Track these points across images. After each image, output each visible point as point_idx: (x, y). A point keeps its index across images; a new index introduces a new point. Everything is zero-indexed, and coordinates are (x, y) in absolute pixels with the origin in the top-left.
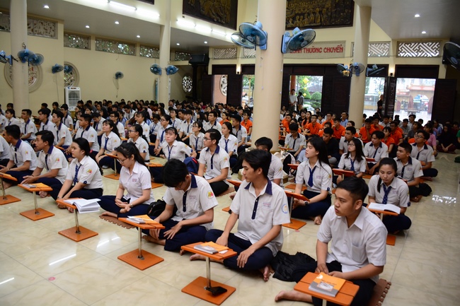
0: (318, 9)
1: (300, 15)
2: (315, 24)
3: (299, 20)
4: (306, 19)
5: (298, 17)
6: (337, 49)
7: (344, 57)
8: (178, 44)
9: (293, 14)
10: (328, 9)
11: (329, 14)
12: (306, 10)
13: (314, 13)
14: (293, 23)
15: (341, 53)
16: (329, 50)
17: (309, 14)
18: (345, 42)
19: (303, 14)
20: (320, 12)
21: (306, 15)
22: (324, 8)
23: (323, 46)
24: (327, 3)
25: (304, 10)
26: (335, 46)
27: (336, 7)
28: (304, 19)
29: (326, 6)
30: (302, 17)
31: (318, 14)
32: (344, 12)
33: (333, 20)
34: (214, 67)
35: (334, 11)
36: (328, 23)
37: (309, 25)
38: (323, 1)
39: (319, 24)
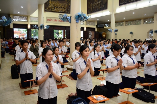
0: (63, 7)
1: (56, 7)
2: (62, 12)
3: (56, 9)
4: (59, 9)
5: (55, 8)
9: (54, 7)
10: (66, 7)
12: (59, 6)
13: (62, 8)
14: (54, 10)
19: (58, 7)
20: (64, 8)
21: (59, 8)
22: (65, 6)
25: (58, 6)
28: (58, 9)
29: (66, 6)
30: (57, 8)
31: (63, 8)
33: (68, 11)
34: (14, 25)
35: (68, 8)
36: (67, 12)
37: (60, 12)
38: (65, 4)
39: (64, 12)
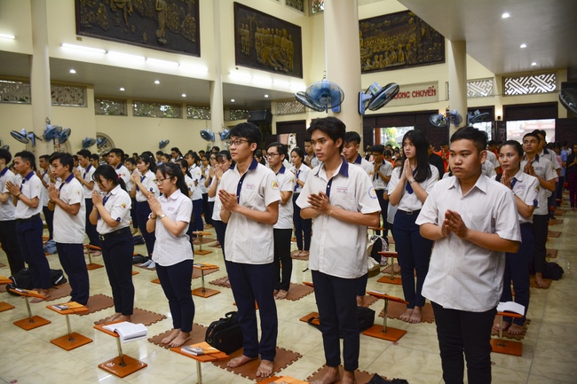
0: (400, 45)
1: (379, 54)
2: (398, 64)
3: (378, 60)
4: (387, 59)
5: (376, 57)
6: (428, 91)
7: (438, 101)
8: (233, 101)
9: (371, 53)
10: (412, 44)
11: (415, 50)
12: (386, 47)
13: (396, 50)
14: (371, 64)
15: (434, 97)
16: (418, 94)
17: (390, 52)
18: (437, 82)
19: (383, 53)
20: (404, 49)
21: (386, 53)
22: (407, 43)
23: (411, 90)
24: (411, 37)
25: (383, 47)
26: (426, 88)
27: (422, 41)
28: (384, 58)
29: (410, 41)
30: (381, 56)
31: (401, 52)
32: (433, 46)
33: (420, 57)
34: (279, 125)
35: (420, 45)
36: (414, 61)
37: (390, 65)
38: (406, 36)
39: (404, 63)
